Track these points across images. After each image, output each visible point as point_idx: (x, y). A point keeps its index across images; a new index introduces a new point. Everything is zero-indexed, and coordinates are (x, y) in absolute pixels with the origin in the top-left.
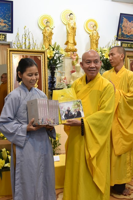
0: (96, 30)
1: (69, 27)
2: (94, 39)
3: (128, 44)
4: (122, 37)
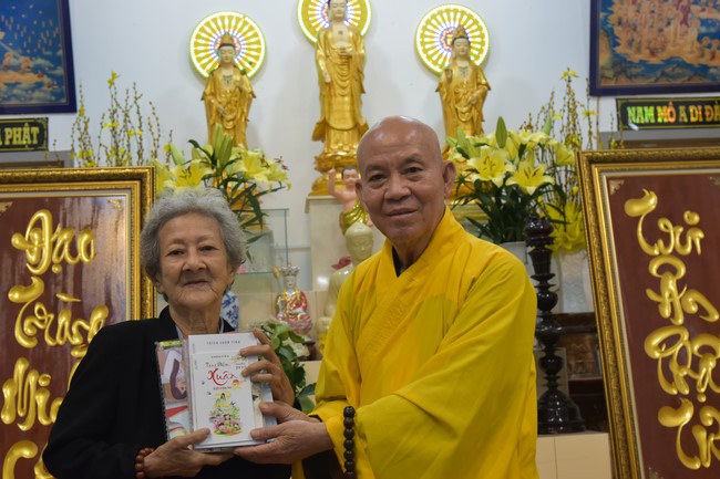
0: (466, 57)
3: (659, 109)
4: (617, 75)
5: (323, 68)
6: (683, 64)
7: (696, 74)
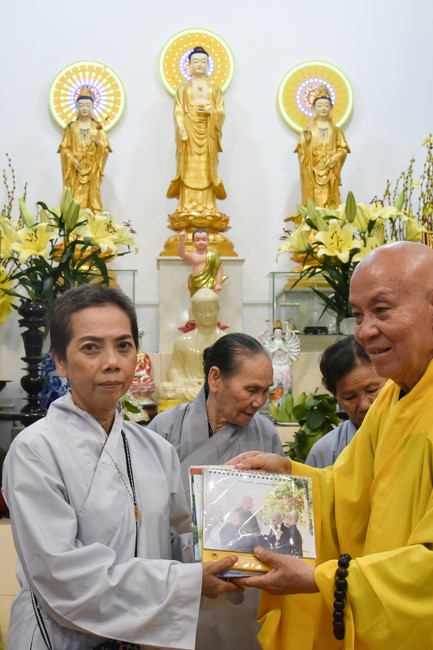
0: (328, 118)
1: (186, 113)
2: (315, 163)
5: (181, 125)
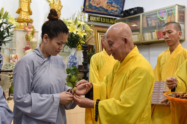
3: (97, 18)
4: (89, 8)
6: (103, 8)
7: (105, 11)
